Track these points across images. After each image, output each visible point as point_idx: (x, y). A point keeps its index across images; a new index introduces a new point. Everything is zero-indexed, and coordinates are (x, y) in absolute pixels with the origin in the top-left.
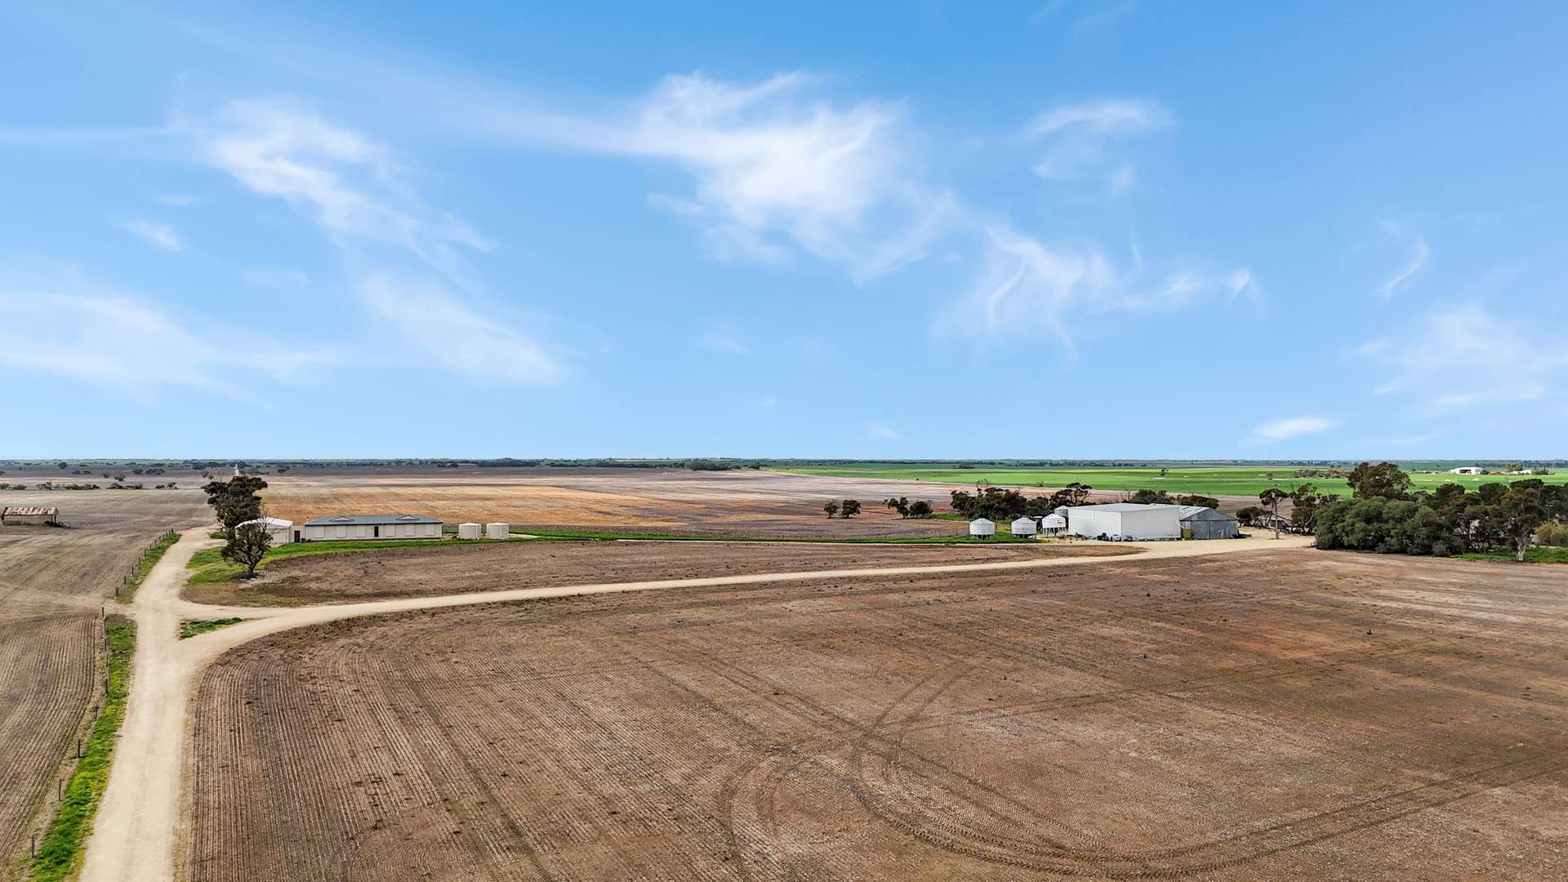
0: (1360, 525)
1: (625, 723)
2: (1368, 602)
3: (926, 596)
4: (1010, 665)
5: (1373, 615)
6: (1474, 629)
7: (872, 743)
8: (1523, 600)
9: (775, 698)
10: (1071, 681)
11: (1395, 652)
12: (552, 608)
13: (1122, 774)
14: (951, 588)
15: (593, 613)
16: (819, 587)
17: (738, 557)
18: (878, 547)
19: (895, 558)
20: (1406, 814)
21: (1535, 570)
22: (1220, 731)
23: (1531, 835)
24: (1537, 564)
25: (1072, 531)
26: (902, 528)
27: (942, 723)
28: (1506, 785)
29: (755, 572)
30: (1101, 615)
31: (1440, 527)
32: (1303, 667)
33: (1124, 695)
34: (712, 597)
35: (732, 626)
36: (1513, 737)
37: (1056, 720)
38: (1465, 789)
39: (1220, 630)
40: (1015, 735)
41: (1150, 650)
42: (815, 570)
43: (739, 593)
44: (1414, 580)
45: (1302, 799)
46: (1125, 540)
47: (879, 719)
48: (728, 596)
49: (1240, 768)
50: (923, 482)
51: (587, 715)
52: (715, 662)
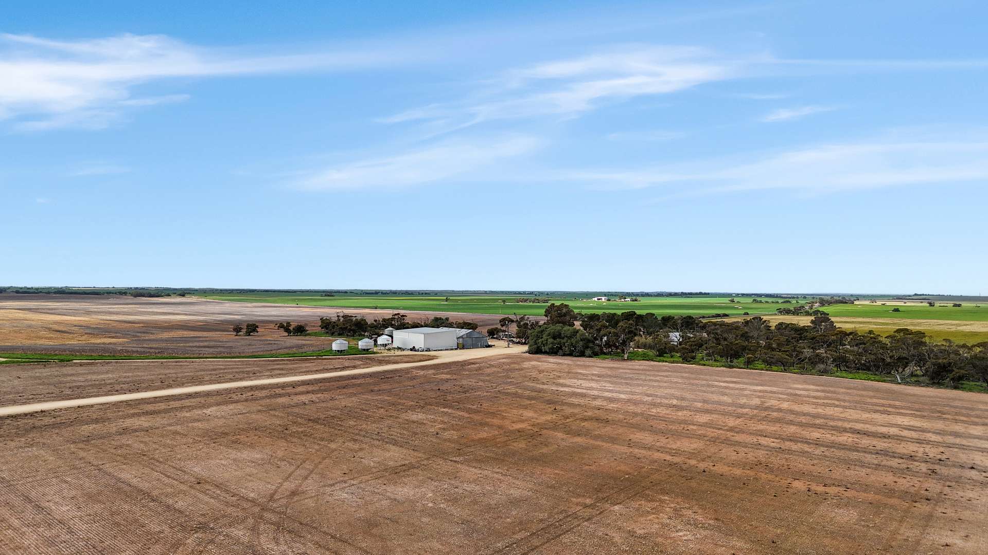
0: (551, 340)
1: (81, 518)
2: (554, 388)
3: (303, 398)
4: (357, 446)
5: (556, 397)
6: (605, 403)
7: (267, 515)
8: (627, 384)
9: (198, 487)
10: (395, 455)
11: (568, 420)
12: (19, 423)
13: (424, 520)
14: (320, 391)
15: (54, 426)
16: (230, 396)
17: (170, 373)
18: (271, 361)
19: (282, 369)
20: (573, 528)
21: (632, 365)
22: (479, 483)
23: (632, 533)
24: (633, 361)
25: (395, 345)
26: (288, 344)
27: (313, 494)
28: (620, 503)
29: (182, 385)
30: (412, 405)
31: (589, 341)
32: (522, 434)
33: (425, 462)
34: (150, 407)
35: (165, 430)
36: (623, 472)
37: (385, 484)
38: (601, 508)
39: (479, 412)
40: (360, 498)
41: (440, 428)
42: (227, 382)
43: (170, 403)
44: (577, 373)
45: (522, 524)
46: (426, 351)
47: (272, 496)
48: (162, 406)
49: (489, 508)
50: (301, 306)
51: (49, 514)
52: (152, 461)
